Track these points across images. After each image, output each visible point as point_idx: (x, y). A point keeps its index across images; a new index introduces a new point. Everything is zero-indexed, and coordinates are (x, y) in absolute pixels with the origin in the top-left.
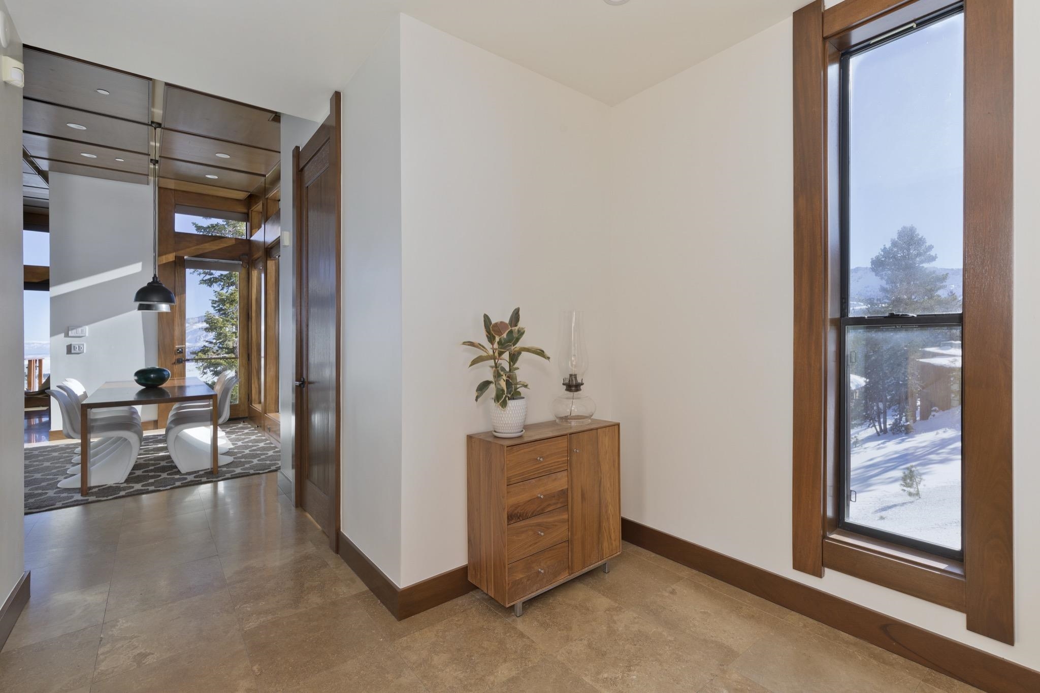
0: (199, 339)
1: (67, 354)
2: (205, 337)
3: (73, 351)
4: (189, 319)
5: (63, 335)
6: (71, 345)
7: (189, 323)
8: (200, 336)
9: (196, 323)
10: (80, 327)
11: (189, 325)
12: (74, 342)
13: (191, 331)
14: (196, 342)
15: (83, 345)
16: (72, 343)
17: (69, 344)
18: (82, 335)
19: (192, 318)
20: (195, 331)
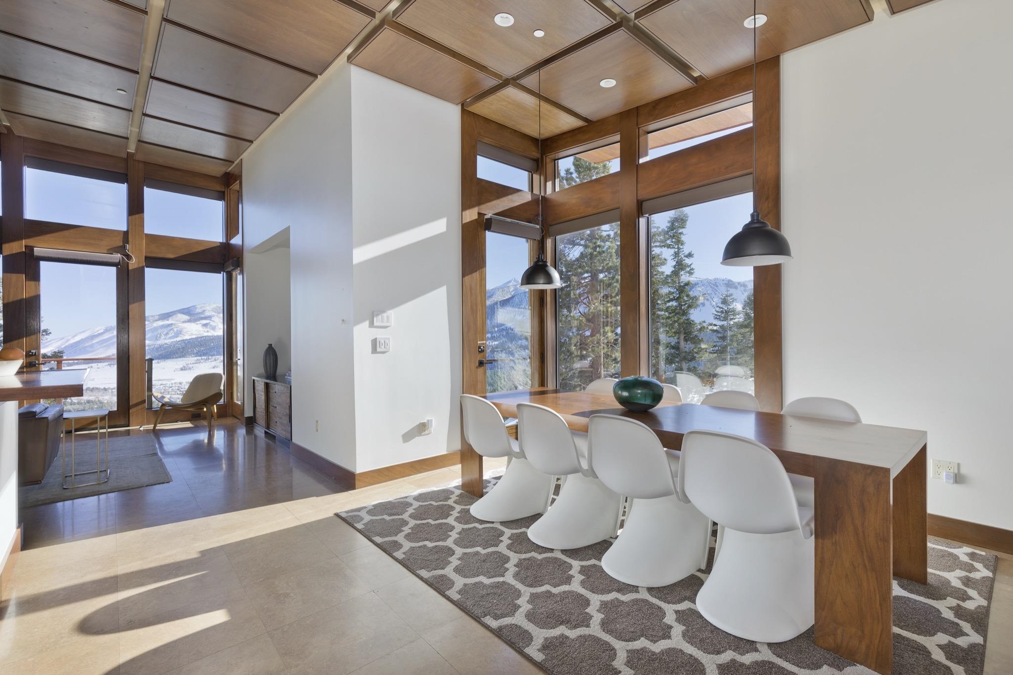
0: (160, 337)
1: (372, 353)
2: (166, 335)
3: (378, 350)
4: (148, 317)
5: (367, 323)
6: (376, 339)
7: (148, 321)
8: (160, 334)
9: (156, 321)
10: (384, 312)
11: (149, 323)
12: (380, 334)
13: (151, 329)
14: (157, 339)
15: (389, 339)
16: (378, 337)
17: (374, 338)
18: (387, 324)
19: (152, 316)
20: (156, 329)
